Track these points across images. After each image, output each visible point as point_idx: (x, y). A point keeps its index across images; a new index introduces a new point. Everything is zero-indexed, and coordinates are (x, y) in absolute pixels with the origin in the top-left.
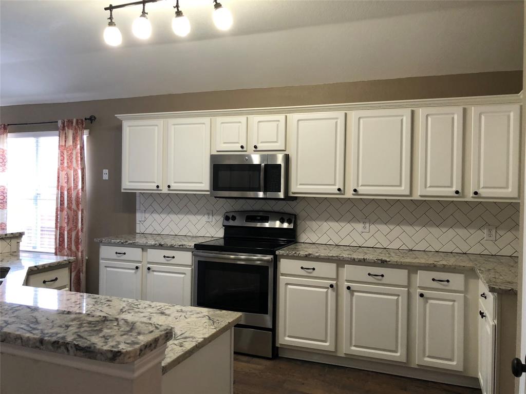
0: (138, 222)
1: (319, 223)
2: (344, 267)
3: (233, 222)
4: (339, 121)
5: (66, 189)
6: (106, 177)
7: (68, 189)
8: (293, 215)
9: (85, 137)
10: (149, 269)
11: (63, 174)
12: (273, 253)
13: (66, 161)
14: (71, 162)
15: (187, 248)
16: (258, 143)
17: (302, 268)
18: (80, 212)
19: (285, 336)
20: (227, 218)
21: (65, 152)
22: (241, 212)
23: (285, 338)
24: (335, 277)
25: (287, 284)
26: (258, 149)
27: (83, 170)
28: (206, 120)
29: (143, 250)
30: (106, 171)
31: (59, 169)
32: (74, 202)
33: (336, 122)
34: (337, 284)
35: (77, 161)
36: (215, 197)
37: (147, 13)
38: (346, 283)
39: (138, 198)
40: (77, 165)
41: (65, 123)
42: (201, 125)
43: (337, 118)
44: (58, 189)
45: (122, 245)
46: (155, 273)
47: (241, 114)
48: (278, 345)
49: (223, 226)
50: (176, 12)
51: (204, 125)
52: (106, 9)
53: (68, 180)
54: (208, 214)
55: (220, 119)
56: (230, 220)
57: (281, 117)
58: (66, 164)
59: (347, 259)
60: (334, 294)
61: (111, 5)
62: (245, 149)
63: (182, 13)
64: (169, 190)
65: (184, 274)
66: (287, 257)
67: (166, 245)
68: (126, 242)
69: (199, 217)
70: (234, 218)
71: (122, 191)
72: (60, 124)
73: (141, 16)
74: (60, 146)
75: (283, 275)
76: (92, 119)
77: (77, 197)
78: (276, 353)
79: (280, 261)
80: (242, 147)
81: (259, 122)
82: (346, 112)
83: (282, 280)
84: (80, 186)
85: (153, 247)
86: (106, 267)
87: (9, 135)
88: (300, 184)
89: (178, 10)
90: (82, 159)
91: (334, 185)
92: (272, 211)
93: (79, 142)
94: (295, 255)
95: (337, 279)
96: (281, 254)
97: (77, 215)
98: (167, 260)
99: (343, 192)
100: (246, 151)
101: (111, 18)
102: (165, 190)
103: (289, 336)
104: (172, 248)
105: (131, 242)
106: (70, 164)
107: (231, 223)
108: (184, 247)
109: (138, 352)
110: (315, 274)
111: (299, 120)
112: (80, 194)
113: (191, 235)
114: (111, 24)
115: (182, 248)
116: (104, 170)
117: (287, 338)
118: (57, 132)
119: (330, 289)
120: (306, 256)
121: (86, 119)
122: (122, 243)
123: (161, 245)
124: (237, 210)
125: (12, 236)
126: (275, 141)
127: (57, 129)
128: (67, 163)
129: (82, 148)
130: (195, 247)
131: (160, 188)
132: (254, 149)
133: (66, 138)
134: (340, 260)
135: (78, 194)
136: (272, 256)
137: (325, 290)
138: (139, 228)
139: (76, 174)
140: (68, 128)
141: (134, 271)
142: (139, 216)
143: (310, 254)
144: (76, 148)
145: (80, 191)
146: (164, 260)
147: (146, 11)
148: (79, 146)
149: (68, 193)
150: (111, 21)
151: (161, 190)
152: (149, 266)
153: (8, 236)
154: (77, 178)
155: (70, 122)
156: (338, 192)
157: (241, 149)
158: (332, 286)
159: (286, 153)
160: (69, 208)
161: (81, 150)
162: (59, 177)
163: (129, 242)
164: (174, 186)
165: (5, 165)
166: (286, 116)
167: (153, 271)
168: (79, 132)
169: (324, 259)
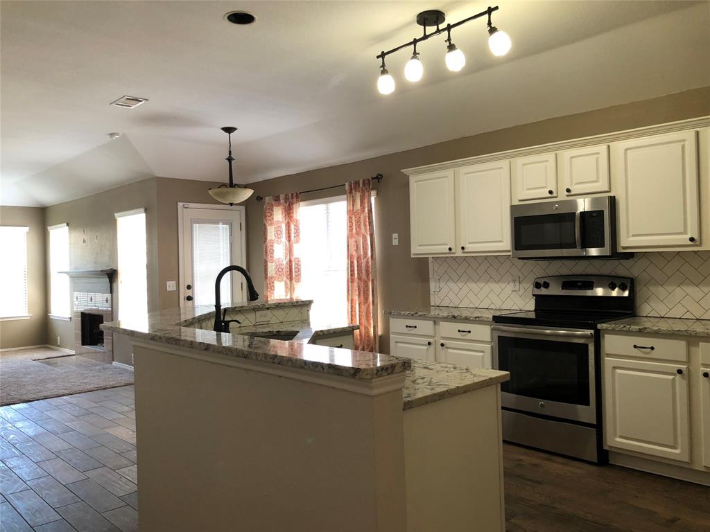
0: (432, 293)
1: (670, 289)
2: (699, 346)
3: (546, 290)
4: (687, 144)
5: (356, 258)
6: (395, 242)
7: (358, 258)
8: (629, 278)
9: (373, 199)
10: (442, 345)
11: (352, 241)
12: (593, 327)
13: (354, 227)
14: (359, 227)
15: (484, 320)
16: (571, 186)
17: (635, 347)
18: (371, 283)
19: (615, 435)
20: (537, 285)
21: (354, 219)
22: (556, 277)
23: (616, 439)
24: (684, 359)
25: (615, 368)
26: (572, 193)
27: (372, 235)
28: (504, 163)
29: (435, 322)
30: (395, 235)
31: (348, 237)
32: (364, 272)
33: (683, 147)
34: (688, 369)
35: (365, 225)
36: (519, 258)
37: (419, 54)
38: (702, 369)
39: (430, 265)
40: (365, 231)
41: (352, 185)
42: (498, 170)
43: (684, 140)
44: (348, 259)
45: (412, 316)
46: (450, 350)
47: (548, 151)
48: (606, 448)
49: (534, 295)
50: (448, 47)
51: (502, 170)
52: (378, 57)
53: (357, 248)
54: (514, 281)
55: (520, 161)
56: (542, 288)
57: (602, 148)
58: (354, 231)
59: (702, 335)
60: (684, 383)
61: (383, 52)
62: (554, 195)
63: (455, 47)
64: (464, 253)
65: (483, 352)
66: (613, 332)
67: (459, 318)
68: (416, 313)
69: (503, 285)
70: (546, 285)
71: (412, 256)
72: (347, 187)
73: (413, 58)
74: (349, 211)
75: (609, 355)
76: (379, 178)
77: (367, 266)
78: (604, 457)
79: (604, 337)
80: (551, 192)
81: (572, 157)
82: (697, 129)
83: (608, 362)
84: (369, 254)
85: (446, 319)
86: (396, 342)
87: (301, 203)
88: (633, 236)
89: (450, 43)
90: (371, 223)
91: (685, 232)
92: (599, 274)
93: (366, 205)
94: (624, 329)
95: (688, 362)
96: (604, 328)
97: (367, 286)
98: (463, 336)
99: (698, 243)
100: (556, 197)
101: (383, 66)
102: (459, 253)
103: (621, 437)
104: (466, 320)
105: (421, 313)
106: (358, 229)
107: (543, 291)
108: (481, 319)
109: (375, 372)
110: (654, 354)
111: (626, 150)
112: (370, 263)
113: (494, 307)
114: (384, 72)
115: (478, 321)
116: (394, 235)
117: (618, 439)
118: (345, 196)
119: (678, 376)
120: (640, 330)
121: (373, 179)
122: (412, 315)
123: (454, 317)
124: (550, 275)
125: (302, 303)
126: (595, 179)
127: (344, 193)
128: (356, 229)
129: (370, 211)
130: (493, 320)
131: (452, 251)
132: (567, 193)
133: (354, 201)
134: (691, 336)
135: (367, 262)
136: (592, 331)
137: (671, 377)
138: (434, 300)
139: (365, 241)
140: (356, 191)
141: (425, 348)
142: (433, 286)
143: (646, 328)
144: (364, 211)
145: (370, 260)
146: (459, 335)
147: (417, 52)
148: (366, 209)
149: (358, 262)
150: (384, 69)
151: (454, 253)
152: (443, 341)
153: (299, 303)
154: (367, 245)
155: (357, 183)
156: (691, 243)
157: (549, 195)
158: (680, 372)
159: (611, 194)
160: (360, 278)
161: (369, 214)
162: (348, 246)
163: (419, 313)
164: (469, 247)
165: (298, 236)
166: (609, 146)
167: (447, 348)
168: (367, 194)
169: (665, 334)
